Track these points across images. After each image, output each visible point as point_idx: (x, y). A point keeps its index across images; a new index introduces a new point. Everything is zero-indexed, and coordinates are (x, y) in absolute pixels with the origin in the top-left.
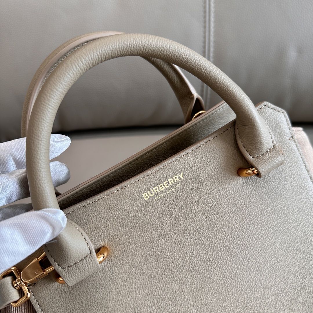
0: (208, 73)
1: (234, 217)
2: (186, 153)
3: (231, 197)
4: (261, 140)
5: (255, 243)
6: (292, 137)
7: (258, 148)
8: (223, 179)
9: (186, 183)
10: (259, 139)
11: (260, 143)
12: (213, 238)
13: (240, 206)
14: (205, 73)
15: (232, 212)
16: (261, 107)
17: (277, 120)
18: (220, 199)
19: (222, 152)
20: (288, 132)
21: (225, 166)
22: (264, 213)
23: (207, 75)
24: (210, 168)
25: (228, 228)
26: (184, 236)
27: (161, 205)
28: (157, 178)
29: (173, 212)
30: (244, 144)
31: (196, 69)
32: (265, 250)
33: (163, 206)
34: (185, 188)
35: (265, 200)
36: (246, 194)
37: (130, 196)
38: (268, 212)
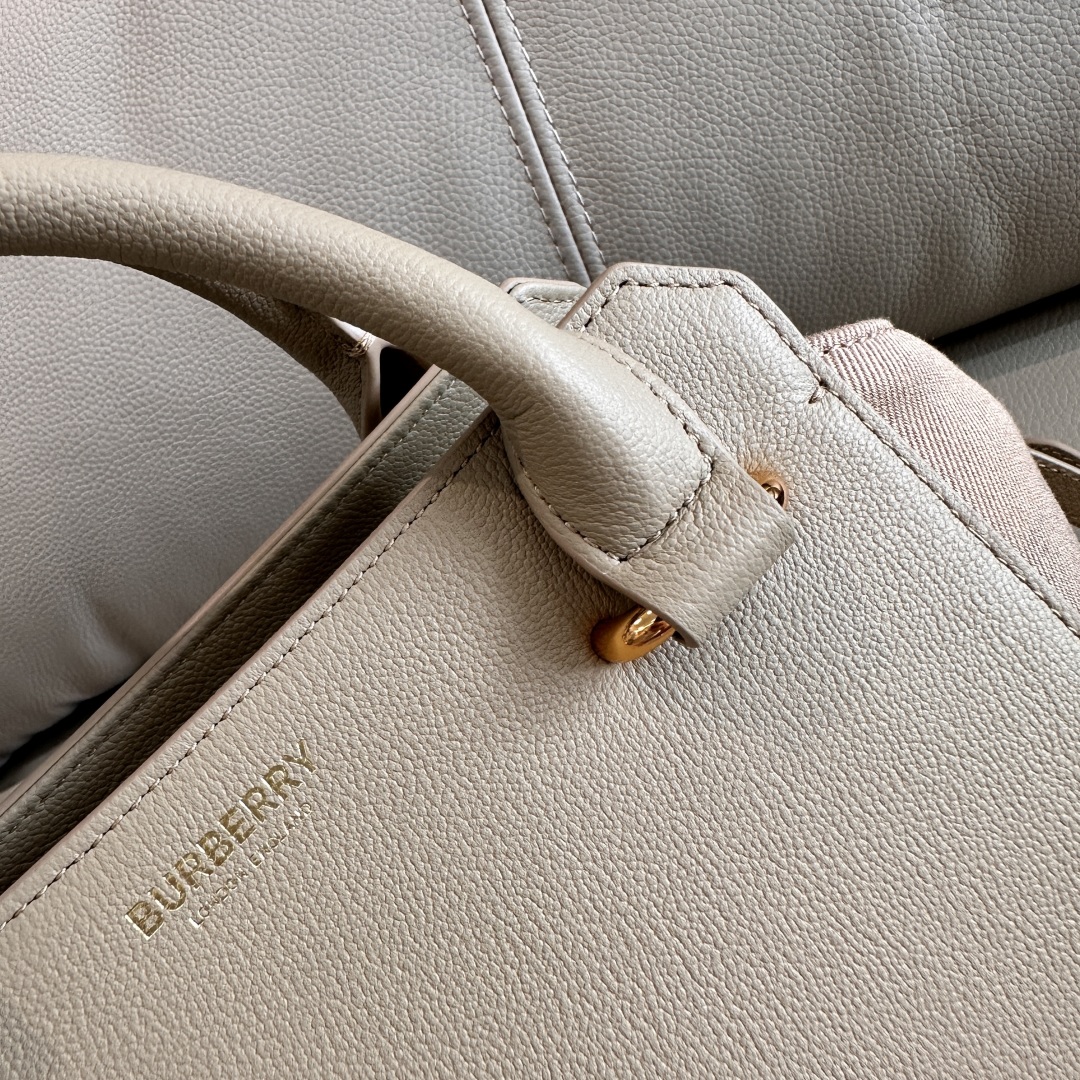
0: (209, 237)
1: (643, 883)
2: (290, 642)
3: (593, 782)
4: (620, 460)
5: (798, 983)
6: (823, 383)
7: (624, 504)
8: (527, 706)
9: (338, 787)
10: (607, 458)
11: (623, 476)
12: (561, 1024)
13: (654, 814)
14: (199, 242)
15: (624, 860)
16: (604, 299)
17: (707, 329)
18: (541, 812)
19: (473, 574)
20: (792, 366)
21: (514, 635)
22: (795, 813)
23: (211, 247)
24: (440, 670)
25: (623, 948)
26: (403, 1061)
27: (235, 940)
28: (177, 811)
29: (312, 957)
30: (557, 504)
31: (147, 237)
32: (869, 1004)
33: (250, 943)
34: (341, 815)
35: (781, 740)
36: (667, 743)
37: (61, 945)
38: (818, 797)
